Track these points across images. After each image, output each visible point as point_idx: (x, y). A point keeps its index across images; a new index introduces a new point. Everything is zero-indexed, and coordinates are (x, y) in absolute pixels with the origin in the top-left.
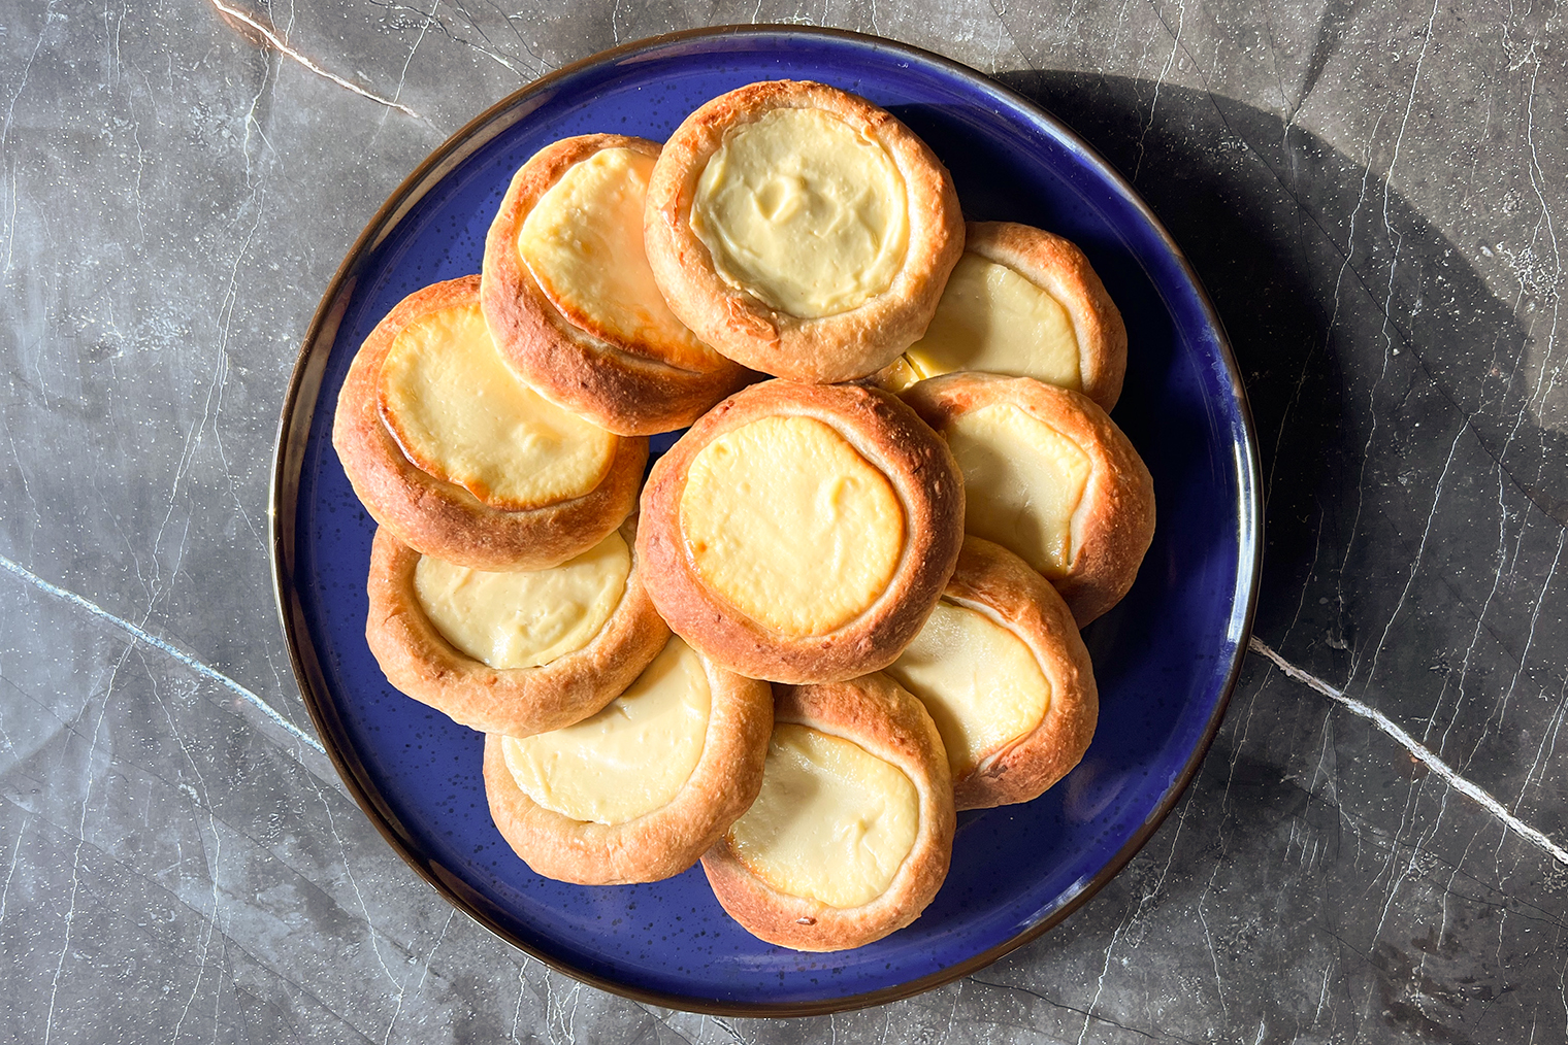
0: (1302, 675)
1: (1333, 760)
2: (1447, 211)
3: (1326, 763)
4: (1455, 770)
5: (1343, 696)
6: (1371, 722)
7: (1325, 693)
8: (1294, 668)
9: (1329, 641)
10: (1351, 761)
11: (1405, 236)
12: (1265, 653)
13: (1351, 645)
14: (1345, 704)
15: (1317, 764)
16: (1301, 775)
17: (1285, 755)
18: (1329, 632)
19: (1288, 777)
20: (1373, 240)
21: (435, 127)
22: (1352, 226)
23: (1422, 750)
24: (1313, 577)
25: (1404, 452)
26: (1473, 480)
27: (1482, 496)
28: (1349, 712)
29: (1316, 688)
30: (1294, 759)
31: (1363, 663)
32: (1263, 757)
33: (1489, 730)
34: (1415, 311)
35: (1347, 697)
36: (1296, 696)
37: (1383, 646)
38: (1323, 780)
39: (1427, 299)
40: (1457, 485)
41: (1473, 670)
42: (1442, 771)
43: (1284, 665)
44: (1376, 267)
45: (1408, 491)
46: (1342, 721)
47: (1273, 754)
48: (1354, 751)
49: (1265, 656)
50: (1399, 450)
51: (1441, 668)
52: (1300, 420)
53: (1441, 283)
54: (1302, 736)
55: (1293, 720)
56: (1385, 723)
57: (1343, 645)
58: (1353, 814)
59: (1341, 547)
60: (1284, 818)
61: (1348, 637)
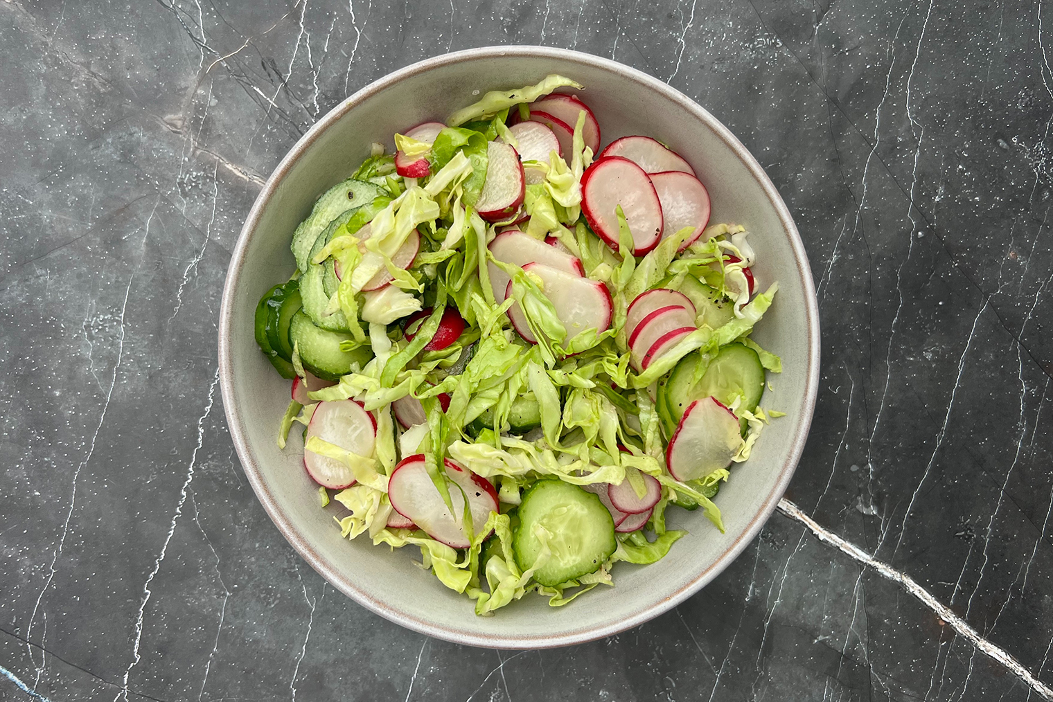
0: (834, 539)
1: (864, 622)
2: (966, 106)
3: (858, 625)
4: (981, 633)
5: (873, 560)
6: (901, 586)
7: (856, 557)
8: (826, 532)
9: (860, 506)
10: (881, 623)
11: (927, 129)
12: (799, 518)
13: (880, 511)
14: (875, 568)
15: (849, 626)
16: (834, 637)
17: (819, 617)
18: (859, 498)
19: (821, 638)
20: (897, 132)
21: (24, 10)
22: (877, 118)
23: (949, 614)
24: (844, 445)
25: (929, 328)
26: (993, 356)
27: (1002, 372)
28: (879, 575)
29: (847, 552)
30: (827, 620)
31: (893, 528)
32: (797, 619)
33: (1012, 595)
34: (937, 197)
35: (877, 561)
36: (827, 559)
37: (910, 512)
38: (855, 641)
39: (948, 187)
40: (978, 361)
41: (996, 537)
42: (968, 634)
43: (817, 529)
44: (901, 156)
45: (933, 366)
46: (872, 584)
47: (808, 614)
48: (884, 614)
49: (799, 521)
50: (924, 327)
51: (966, 534)
52: (833, 296)
53: (962, 172)
54: (834, 598)
55: (825, 583)
56: (913, 587)
57: (874, 511)
58: (883, 674)
59: (870, 418)
60: (817, 678)
61: (878, 503)
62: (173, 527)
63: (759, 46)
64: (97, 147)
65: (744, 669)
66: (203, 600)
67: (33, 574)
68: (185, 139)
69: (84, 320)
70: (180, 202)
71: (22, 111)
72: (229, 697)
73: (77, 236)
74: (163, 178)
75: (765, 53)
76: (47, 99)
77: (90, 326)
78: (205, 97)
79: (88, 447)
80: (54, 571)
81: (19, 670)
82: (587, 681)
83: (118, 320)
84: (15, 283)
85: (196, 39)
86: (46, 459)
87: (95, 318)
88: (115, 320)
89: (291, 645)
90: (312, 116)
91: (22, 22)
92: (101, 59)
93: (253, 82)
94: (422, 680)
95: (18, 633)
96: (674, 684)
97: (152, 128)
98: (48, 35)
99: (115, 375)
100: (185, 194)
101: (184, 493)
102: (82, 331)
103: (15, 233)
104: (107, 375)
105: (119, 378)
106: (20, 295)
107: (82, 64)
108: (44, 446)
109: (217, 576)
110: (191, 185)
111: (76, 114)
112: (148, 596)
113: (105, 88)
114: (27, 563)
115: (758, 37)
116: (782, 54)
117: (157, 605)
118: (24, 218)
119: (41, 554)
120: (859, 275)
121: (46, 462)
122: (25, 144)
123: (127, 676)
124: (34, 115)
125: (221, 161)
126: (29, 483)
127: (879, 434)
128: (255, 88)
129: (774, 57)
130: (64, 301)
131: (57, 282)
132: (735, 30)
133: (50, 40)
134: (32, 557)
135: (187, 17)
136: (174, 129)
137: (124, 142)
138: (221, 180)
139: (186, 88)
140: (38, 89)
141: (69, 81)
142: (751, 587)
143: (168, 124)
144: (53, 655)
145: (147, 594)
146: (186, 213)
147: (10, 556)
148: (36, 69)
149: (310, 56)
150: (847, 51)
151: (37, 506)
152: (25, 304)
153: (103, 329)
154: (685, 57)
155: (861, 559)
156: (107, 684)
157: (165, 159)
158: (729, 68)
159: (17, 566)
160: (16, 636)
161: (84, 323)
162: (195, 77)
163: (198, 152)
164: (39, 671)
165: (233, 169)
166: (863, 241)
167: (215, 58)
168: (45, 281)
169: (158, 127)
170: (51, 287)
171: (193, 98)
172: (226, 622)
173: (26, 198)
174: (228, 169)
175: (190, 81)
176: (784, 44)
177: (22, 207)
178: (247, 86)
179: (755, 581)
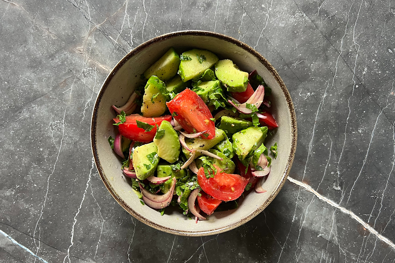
0: (324, 199)
1: (336, 229)
2: (376, 37)
3: (334, 230)
4: (379, 233)
5: (339, 206)
6: (349, 216)
7: (333, 205)
8: (322, 196)
9: (334, 187)
10: (342, 229)
11: (361, 46)
12: (312, 191)
13: (342, 188)
14: (339, 209)
15: (330, 230)
16: (325, 235)
17: (319, 227)
18: (334, 184)
19: (320, 235)
20: (349, 47)
21: (24, 9)
22: (342, 42)
23: (367, 226)
24: (328, 165)
25: (360, 121)
26: (384, 131)
27: (387, 137)
28: (341, 212)
29: (330, 204)
30: (322, 228)
31: (346, 194)
32: (311, 228)
33: (391, 219)
34: (364, 72)
35: (340, 206)
36: (323, 206)
37: (353, 189)
38: (333, 236)
39: (369, 68)
40: (379, 133)
41: (386, 198)
42: (375, 233)
43: (318, 195)
44: (351, 57)
45: (362, 135)
46: (339, 215)
47: (315, 227)
48: (343, 226)
49: (312, 193)
50: (358, 121)
51: (374, 197)
52: (324, 110)
53: (374, 62)
54: (325, 220)
55: (322, 215)
56: (354, 216)
57: (339, 188)
58: (343, 248)
59: (338, 155)
60: (319, 250)
61: (341, 186)
62: (84, 197)
63: (297, 16)
64: (52, 60)
65: (292, 246)
66: (95, 223)
67: (35, 214)
68: (84, 56)
69: (50, 123)
70: (83, 79)
71: (25, 47)
72: (105, 257)
73: (47, 93)
74: (76, 71)
75: (299, 19)
76: (34, 43)
77: (52, 125)
78: (91, 41)
79: (52, 169)
80: (42, 213)
81: (31, 248)
82: (234, 250)
83: (62, 123)
84: (25, 110)
85: (87, 19)
86: (38, 173)
87: (54, 122)
88: (61, 123)
89: (127, 238)
90: (130, 46)
91: (24, 14)
92: (53, 27)
93: (109, 34)
94: (175, 250)
95: (30, 235)
96: (266, 252)
97: (72, 52)
98: (33, 18)
99: (62, 143)
100: (85, 76)
101: (88, 185)
102: (49, 127)
103: (25, 92)
104: (59, 142)
105: (63, 144)
106: (27, 114)
107: (46, 29)
108: (37, 168)
109: (100, 214)
110: (87, 73)
111: (45, 48)
112: (76, 222)
113: (55, 38)
114: (33, 210)
115: (296, 13)
116: (305, 19)
117: (79, 225)
118: (27, 86)
119: (38, 207)
120: (334, 102)
121: (38, 174)
122: (27, 59)
123: (69, 250)
124: (29, 48)
125: (98, 64)
126: (32, 182)
127: (341, 161)
128: (109, 37)
129: (302, 20)
130: (43, 116)
131: (40, 109)
132: (288, 11)
133: (34, 21)
134: (35, 208)
135: (84, 11)
136: (80, 52)
137: (62, 58)
138: (98, 71)
139: (84, 37)
140: (30, 39)
141: (42, 35)
142: (294, 217)
143: (78, 50)
144: (43, 242)
145: (75, 221)
146: (86, 83)
147: (27, 208)
148: (29, 31)
149: (129, 23)
150: (330, 17)
151: (36, 190)
152: (29, 117)
153: (57, 126)
154: (269, 21)
155: (335, 206)
156: (62, 253)
157: (77, 63)
158: (285, 25)
159: (29, 211)
160: (30, 236)
161: (50, 124)
162: (88, 33)
163: (89, 61)
164: (38, 248)
165: (102, 67)
166: (336, 89)
167: (95, 26)
168: (36, 109)
169: (74, 52)
170: (38, 111)
171: (87, 41)
172: (104, 231)
173: (28, 79)
174: (100, 67)
175: (85, 34)
176: (306, 15)
177: (27, 82)
178: (106, 36)
179: (296, 214)
